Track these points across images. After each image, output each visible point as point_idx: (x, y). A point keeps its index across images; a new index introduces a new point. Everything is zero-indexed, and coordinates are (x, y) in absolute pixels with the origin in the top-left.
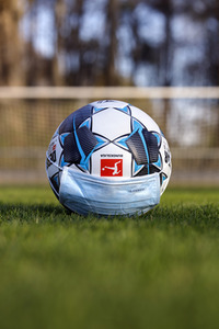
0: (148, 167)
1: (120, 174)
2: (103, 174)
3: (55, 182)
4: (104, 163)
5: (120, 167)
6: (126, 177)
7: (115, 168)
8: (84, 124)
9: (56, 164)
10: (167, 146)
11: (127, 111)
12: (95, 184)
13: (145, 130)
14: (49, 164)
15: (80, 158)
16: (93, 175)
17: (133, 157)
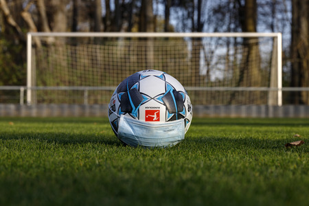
0: (177, 116)
1: (158, 120)
2: (147, 120)
3: (115, 125)
4: (147, 112)
5: (158, 115)
6: (162, 122)
7: (155, 116)
8: (134, 86)
9: (116, 113)
10: (189, 101)
11: (163, 77)
12: (141, 126)
13: (174, 91)
14: (111, 113)
15: (132, 109)
16: (140, 120)
17: (167, 109)
